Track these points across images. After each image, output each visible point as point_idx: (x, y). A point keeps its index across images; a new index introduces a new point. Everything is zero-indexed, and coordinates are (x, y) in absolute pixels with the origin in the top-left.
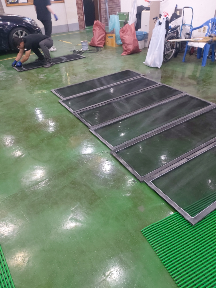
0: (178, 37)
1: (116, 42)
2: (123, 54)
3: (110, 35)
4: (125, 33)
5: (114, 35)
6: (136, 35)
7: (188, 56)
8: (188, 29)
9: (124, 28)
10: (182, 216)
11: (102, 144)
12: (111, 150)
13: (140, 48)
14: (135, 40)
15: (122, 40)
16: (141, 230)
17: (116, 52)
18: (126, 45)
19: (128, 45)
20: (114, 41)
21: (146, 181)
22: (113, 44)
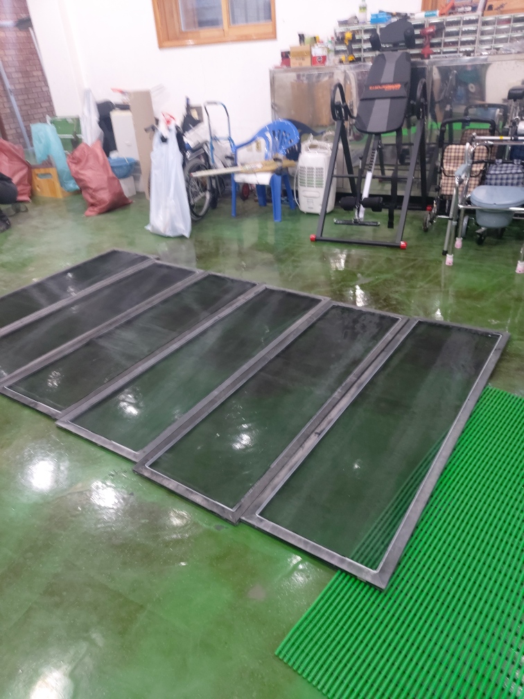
0: (209, 165)
1: (62, 184)
2: (88, 213)
3: (42, 171)
4: (82, 164)
5: (52, 171)
6: (112, 167)
7: (240, 203)
8: (226, 147)
9: (77, 153)
10: (352, 576)
11: (103, 453)
12: (134, 463)
13: (127, 194)
14: (110, 179)
15: (78, 181)
16: (276, 653)
17: (69, 211)
18: (90, 191)
19: (96, 190)
20: (58, 185)
21: (248, 518)
22: (53, 191)
